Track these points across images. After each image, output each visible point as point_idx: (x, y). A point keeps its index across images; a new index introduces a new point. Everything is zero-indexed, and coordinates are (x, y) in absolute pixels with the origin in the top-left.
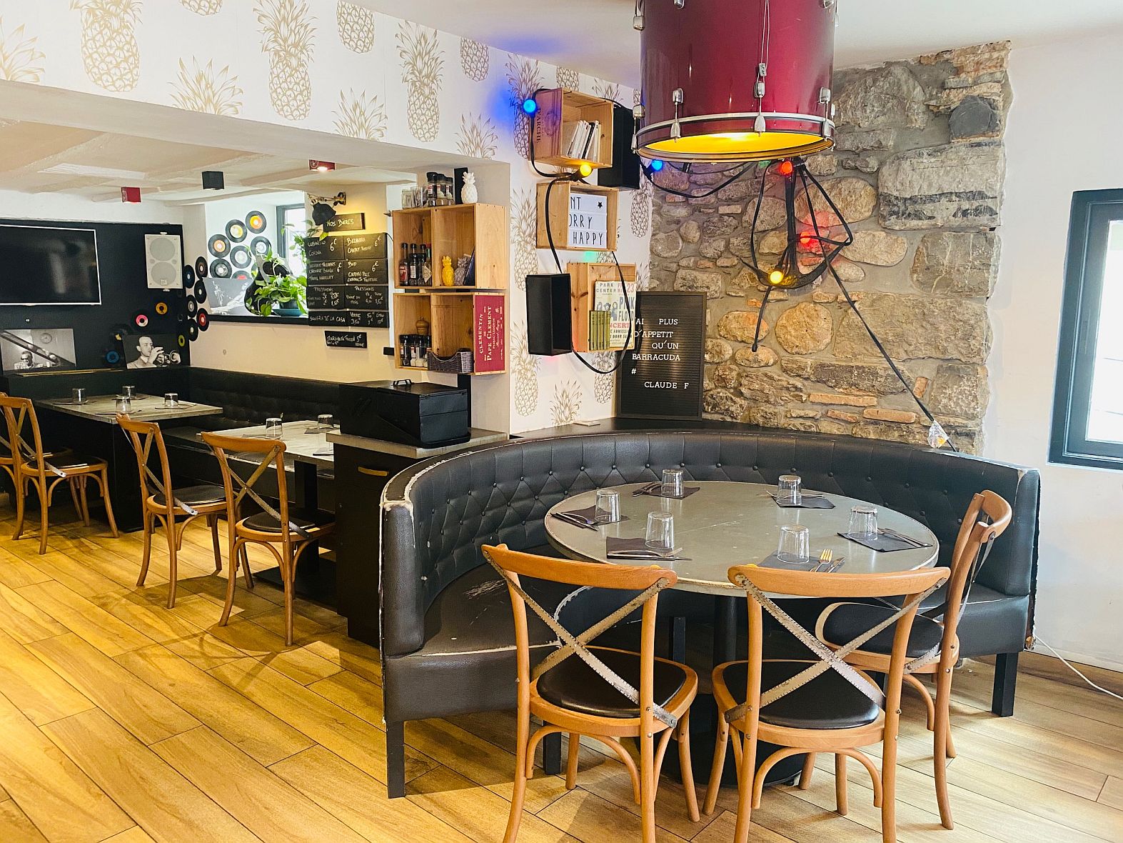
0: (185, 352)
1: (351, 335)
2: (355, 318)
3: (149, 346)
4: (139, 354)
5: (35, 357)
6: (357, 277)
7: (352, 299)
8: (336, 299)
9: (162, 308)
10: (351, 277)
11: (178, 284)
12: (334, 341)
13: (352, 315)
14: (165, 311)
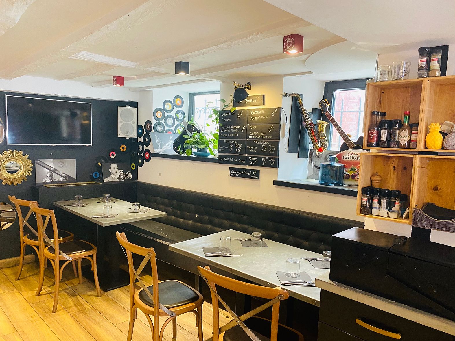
0: (135, 173)
1: (248, 170)
2: (252, 161)
3: (116, 169)
4: (110, 173)
5: (55, 176)
6: (256, 135)
7: (251, 149)
8: (239, 148)
9: (123, 148)
10: (251, 135)
11: (134, 135)
12: (235, 174)
13: (251, 159)
14: (125, 150)
